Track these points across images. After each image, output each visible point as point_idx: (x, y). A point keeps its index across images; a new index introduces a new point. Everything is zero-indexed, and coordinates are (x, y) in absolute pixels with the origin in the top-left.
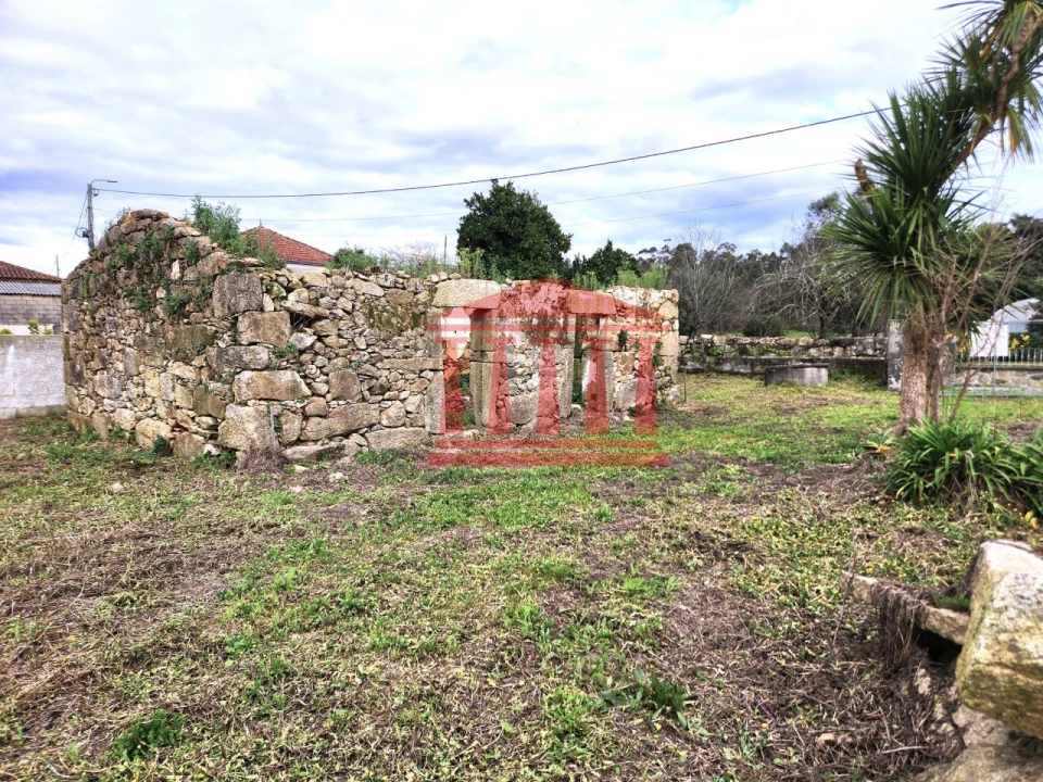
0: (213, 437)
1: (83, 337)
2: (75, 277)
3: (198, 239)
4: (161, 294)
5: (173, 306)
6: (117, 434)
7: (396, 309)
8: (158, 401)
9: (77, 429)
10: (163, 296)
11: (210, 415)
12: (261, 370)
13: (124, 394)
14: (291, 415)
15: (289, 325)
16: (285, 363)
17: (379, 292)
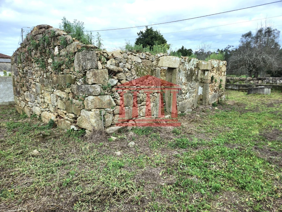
0: (75, 122)
1: (19, 78)
2: (15, 54)
3: (67, 36)
4: (50, 61)
5: (56, 66)
6: (34, 116)
7: (146, 68)
8: (50, 105)
9: (19, 112)
10: (51, 62)
11: (73, 113)
12: (97, 96)
13: (36, 101)
14: (109, 114)
15: (108, 75)
16: (106, 92)
17: (140, 61)
